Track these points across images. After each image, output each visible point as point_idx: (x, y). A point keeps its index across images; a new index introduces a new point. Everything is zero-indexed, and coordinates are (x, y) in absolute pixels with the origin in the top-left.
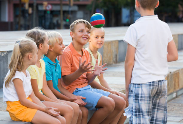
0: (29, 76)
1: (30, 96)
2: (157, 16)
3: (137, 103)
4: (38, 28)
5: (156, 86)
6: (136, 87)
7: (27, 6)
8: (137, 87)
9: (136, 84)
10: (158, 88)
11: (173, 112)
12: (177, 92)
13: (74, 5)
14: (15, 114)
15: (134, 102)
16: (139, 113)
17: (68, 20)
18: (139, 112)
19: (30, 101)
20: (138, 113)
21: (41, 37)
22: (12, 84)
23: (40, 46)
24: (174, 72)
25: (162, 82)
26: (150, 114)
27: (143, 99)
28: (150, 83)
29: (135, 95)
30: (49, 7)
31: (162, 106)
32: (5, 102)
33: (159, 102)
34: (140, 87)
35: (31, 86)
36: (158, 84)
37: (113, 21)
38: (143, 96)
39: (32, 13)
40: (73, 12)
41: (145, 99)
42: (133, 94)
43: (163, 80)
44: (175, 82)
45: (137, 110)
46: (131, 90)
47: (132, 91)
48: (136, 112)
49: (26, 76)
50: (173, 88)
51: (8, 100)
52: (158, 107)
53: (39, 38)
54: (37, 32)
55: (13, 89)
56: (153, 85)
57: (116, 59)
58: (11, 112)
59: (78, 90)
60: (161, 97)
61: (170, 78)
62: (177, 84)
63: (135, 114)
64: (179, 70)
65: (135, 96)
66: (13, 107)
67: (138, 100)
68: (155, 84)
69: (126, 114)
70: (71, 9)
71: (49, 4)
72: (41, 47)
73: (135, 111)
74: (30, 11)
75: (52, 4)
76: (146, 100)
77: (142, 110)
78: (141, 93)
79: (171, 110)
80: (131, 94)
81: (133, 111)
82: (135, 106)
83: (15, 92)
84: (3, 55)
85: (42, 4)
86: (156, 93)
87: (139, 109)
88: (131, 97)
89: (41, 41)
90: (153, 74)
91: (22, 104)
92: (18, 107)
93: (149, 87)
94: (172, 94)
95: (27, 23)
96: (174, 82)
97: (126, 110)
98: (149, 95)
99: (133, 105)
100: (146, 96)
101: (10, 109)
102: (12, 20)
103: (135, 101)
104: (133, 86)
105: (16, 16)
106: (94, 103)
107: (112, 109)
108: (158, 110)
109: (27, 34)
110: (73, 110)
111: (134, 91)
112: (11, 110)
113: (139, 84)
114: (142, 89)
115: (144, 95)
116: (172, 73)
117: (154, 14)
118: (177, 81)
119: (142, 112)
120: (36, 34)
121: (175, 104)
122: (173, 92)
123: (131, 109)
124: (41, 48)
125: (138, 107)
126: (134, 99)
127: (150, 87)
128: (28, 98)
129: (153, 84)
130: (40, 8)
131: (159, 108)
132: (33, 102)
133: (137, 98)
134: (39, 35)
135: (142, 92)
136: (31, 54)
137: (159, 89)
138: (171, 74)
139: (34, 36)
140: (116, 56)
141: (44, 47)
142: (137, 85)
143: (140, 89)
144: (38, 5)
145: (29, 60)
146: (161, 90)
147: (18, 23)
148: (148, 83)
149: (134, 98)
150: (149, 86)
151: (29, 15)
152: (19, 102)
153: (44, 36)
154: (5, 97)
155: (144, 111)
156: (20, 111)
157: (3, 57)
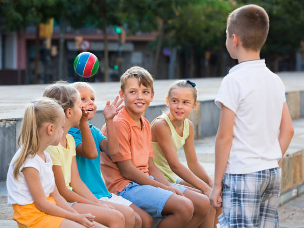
0: (49, 161)
1: (51, 195)
2: (264, 61)
3: (237, 207)
4: (63, 82)
5: (268, 177)
6: (235, 180)
7: (48, 43)
8: (238, 180)
9: (234, 175)
10: (269, 182)
11: (292, 220)
12: (298, 188)
13: (127, 41)
14: (28, 226)
15: (233, 205)
16: (240, 224)
17: (116, 67)
18: (240, 221)
19: (51, 203)
20: (238, 223)
21: (69, 98)
22: (22, 177)
23: (68, 112)
24: (294, 155)
25: (275, 171)
26: (256, 224)
27: (247, 199)
28: (259, 172)
29: (233, 193)
30: (85, 45)
31: (272, 211)
32: (10, 205)
33: (268, 205)
34: (242, 179)
35: (54, 178)
36: (270, 175)
37: (192, 68)
38: (246, 195)
39: (58, 56)
40: (125, 54)
41: (250, 200)
42: (230, 192)
43: (276, 169)
44: (295, 171)
45: (236, 218)
46: (226, 185)
47: (228, 187)
48: (235, 222)
49: (45, 162)
50: (292, 181)
51: (15, 203)
52: (267, 212)
53: (65, 100)
54: (61, 89)
55: (23, 184)
56: (264, 177)
57: (197, 133)
58: (20, 221)
59: (133, 185)
60: (272, 196)
61: (286, 164)
62: (298, 175)
63: (233, 225)
64: (301, 151)
65: (233, 195)
66: (23, 214)
67: (239, 201)
68: (266, 175)
69: (220, 224)
70: (122, 48)
71: (85, 40)
72: (70, 113)
73: (234, 220)
74: (54, 51)
75: (90, 41)
76: (252, 202)
77: (245, 218)
78: (244, 190)
79: (288, 218)
80: (227, 191)
81: (231, 219)
82: (233, 211)
83: (26, 188)
84: (8, 125)
85: (73, 41)
86: (266, 189)
87: (240, 216)
88: (226, 197)
89: (69, 105)
90: (263, 158)
91: (38, 209)
92: (33, 213)
93: (257, 180)
94: (290, 190)
95: (49, 72)
96: (293, 171)
97: (220, 219)
98: (258, 193)
99: (230, 209)
100: (252, 195)
101: (19, 217)
102: (23, 66)
103: (233, 202)
104: (230, 178)
105: (30, 60)
106: (159, 207)
107: (189, 215)
108: (267, 218)
109: (46, 91)
110: (124, 219)
111: (231, 186)
112: (21, 218)
113: (241, 175)
114: (245, 183)
115: (249, 193)
116: (290, 156)
117: (259, 58)
118: (298, 170)
119: (245, 222)
120: (60, 93)
121: (295, 208)
122: (291, 186)
123: (227, 217)
124: (69, 116)
125: (239, 213)
126: (231, 200)
127: (259, 179)
128: (48, 199)
129: (264, 174)
130: (71, 47)
131: (268, 214)
132: (57, 205)
133: (237, 198)
134: (66, 94)
135: (246, 189)
136: (52, 125)
137: (271, 182)
138: (288, 157)
139: (57, 95)
140: (197, 127)
141: (75, 113)
142: (237, 177)
143: (243, 182)
144: (66, 41)
145: (48, 134)
146: (273, 184)
147: (34, 72)
148: (256, 173)
149: (233, 198)
150: (257, 178)
151: (53, 58)
152: (34, 205)
153: (73, 96)
154: (10, 197)
155: (249, 219)
156: (36, 220)
157: (9, 128)
